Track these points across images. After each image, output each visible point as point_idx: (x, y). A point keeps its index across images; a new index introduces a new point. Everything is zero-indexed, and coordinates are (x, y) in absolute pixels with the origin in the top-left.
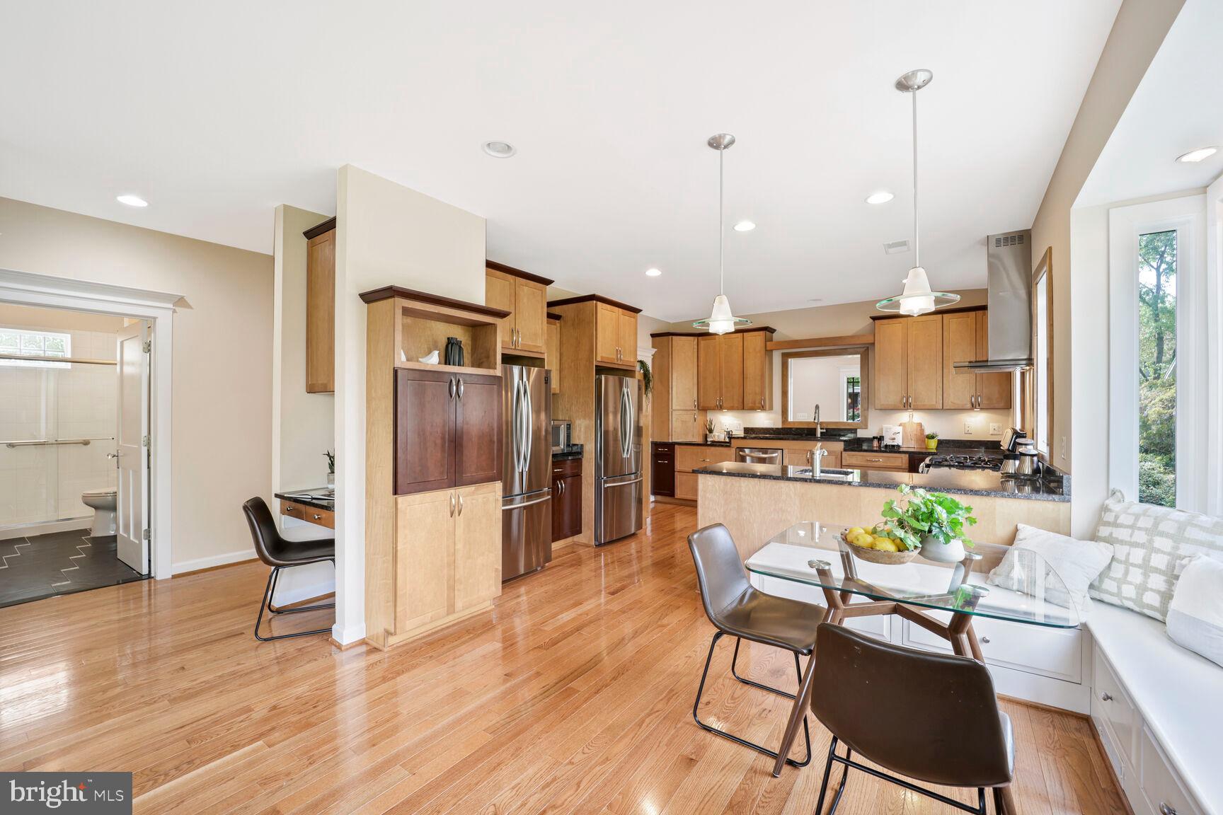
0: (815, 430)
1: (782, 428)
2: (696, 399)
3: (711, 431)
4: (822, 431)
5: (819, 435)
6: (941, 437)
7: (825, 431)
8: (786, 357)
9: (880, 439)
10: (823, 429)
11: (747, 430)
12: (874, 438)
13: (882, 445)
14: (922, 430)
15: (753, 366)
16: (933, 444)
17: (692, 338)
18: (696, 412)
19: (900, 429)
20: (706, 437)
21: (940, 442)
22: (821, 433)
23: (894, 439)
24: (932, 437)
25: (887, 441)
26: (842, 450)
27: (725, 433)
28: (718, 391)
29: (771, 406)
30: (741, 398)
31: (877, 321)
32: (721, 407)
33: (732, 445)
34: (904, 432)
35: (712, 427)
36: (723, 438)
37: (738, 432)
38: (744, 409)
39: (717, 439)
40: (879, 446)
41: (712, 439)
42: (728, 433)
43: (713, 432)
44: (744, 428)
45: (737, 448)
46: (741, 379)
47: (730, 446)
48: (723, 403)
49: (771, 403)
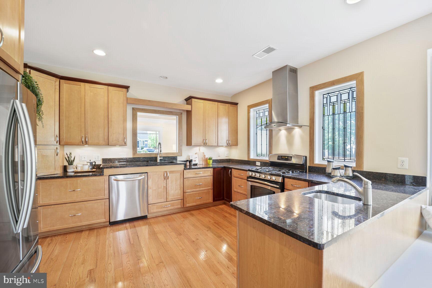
0: (156, 158)
1: (133, 158)
2: (58, 135)
3: (71, 163)
4: (161, 158)
5: (159, 161)
7: (162, 158)
8: (135, 111)
9: (190, 161)
11: (104, 160)
12: (187, 161)
14: (205, 156)
15: (115, 114)
16: (211, 162)
17: (54, 79)
18: (58, 146)
19: (196, 156)
20: (65, 168)
21: (213, 160)
22: (160, 159)
23: (195, 161)
24: (210, 159)
25: (193, 163)
26: (183, 169)
27: (89, 164)
28: (83, 130)
29: (124, 142)
30: (106, 137)
31: (193, 99)
32: (86, 143)
33: (104, 174)
34: (198, 157)
35: (72, 159)
36: (87, 168)
37: (99, 162)
38: (108, 145)
39: (79, 170)
40: (190, 165)
41: (72, 170)
42: (91, 163)
43: (74, 164)
44: (103, 159)
45: (109, 175)
46: (106, 122)
47: (103, 175)
48: (88, 140)
49: (124, 140)
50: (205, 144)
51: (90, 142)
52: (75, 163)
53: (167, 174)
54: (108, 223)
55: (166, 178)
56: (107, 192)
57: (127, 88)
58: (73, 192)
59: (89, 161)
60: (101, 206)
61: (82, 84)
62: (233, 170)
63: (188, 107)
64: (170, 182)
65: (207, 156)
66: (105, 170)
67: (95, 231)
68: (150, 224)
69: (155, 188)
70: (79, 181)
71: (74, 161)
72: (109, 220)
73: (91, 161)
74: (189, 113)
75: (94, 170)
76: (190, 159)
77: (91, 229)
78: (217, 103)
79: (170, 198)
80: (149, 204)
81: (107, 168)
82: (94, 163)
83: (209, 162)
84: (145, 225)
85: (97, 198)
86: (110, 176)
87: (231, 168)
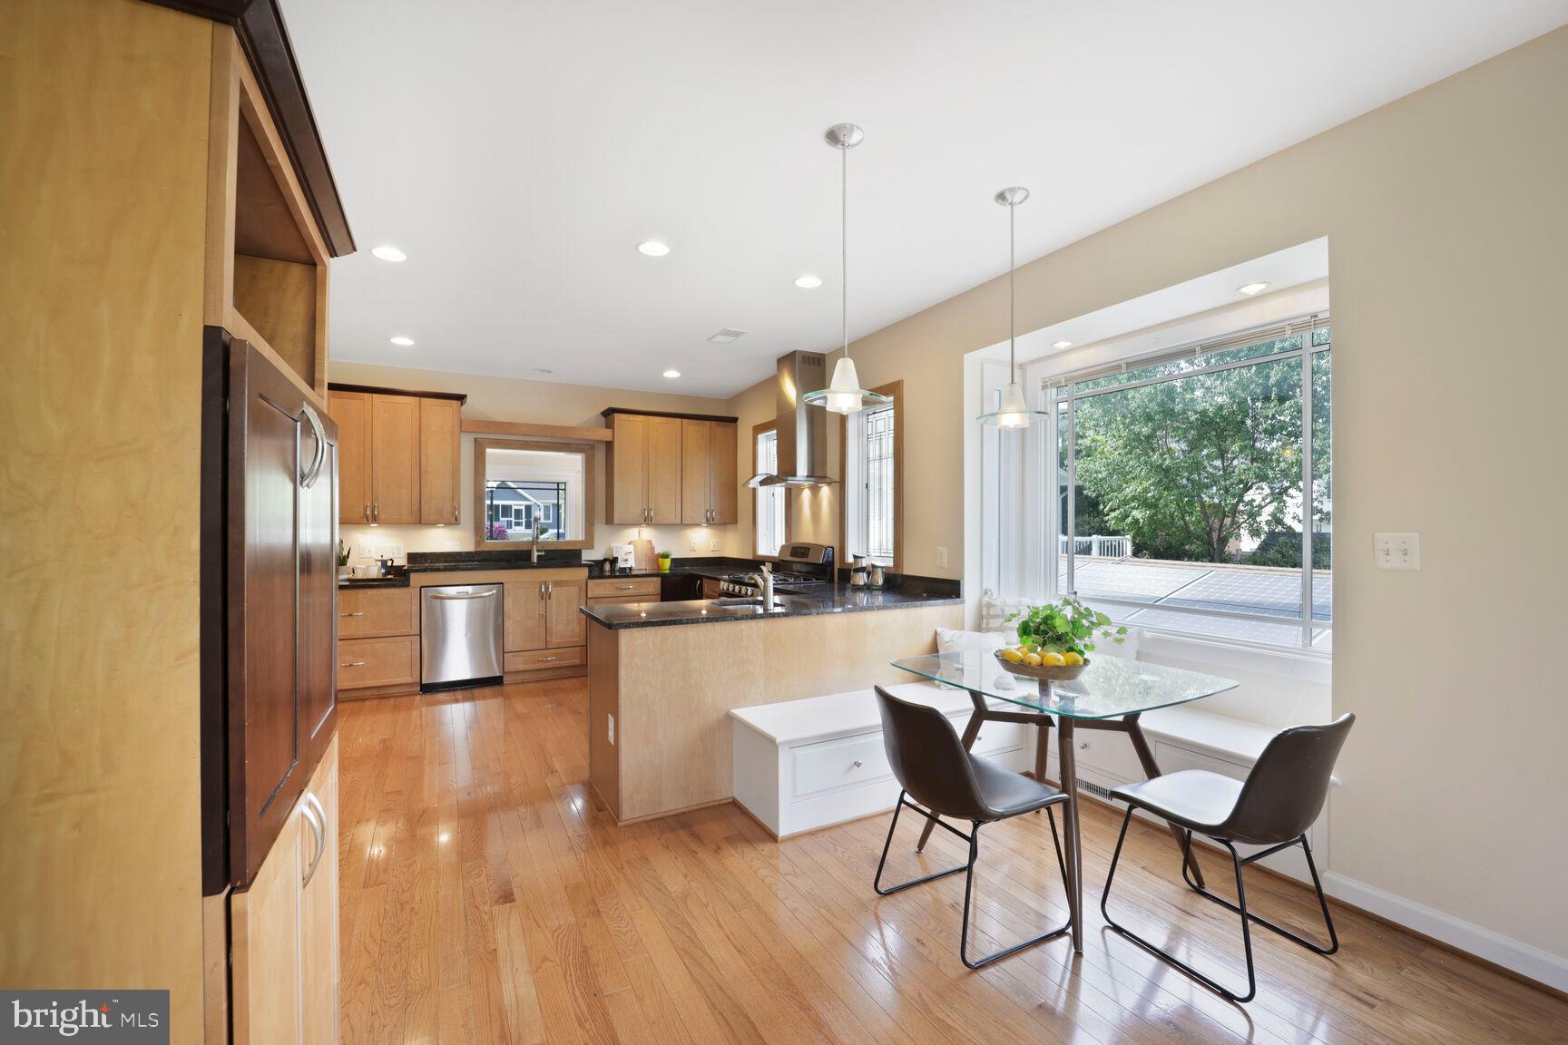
0: (529, 553)
1: (476, 553)
3: (342, 561)
5: (535, 560)
6: (674, 556)
7: (543, 553)
8: (480, 446)
9: (614, 561)
10: (541, 551)
11: (412, 557)
12: (605, 560)
13: (617, 568)
14: (652, 548)
15: (436, 459)
16: (667, 564)
19: (631, 548)
21: (674, 561)
22: (538, 556)
23: (626, 560)
24: (665, 556)
25: (621, 564)
26: (587, 578)
27: (380, 563)
28: (369, 492)
29: (454, 518)
30: (416, 508)
31: (616, 415)
32: (375, 519)
33: (411, 584)
34: (636, 552)
35: (345, 553)
36: (375, 572)
37: (401, 561)
38: (420, 523)
39: (359, 575)
40: (613, 570)
41: (346, 577)
42: (384, 563)
43: (348, 564)
44: (409, 554)
45: (422, 587)
46: (416, 473)
47: (409, 585)
48: (378, 512)
49: (453, 513)
50: (647, 521)
51: (382, 516)
52: (350, 563)
53: (547, 589)
54: (419, 689)
55: (545, 596)
56: (416, 621)
57: (461, 398)
58: (349, 619)
59: (380, 558)
60: (403, 651)
61: (366, 395)
62: (704, 580)
63: (605, 434)
64: (554, 606)
65: (658, 550)
66: (413, 576)
67: (392, 701)
68: (507, 697)
69: (519, 619)
70: (360, 596)
71: (348, 556)
72: (419, 680)
73: (385, 558)
74: (609, 445)
75: (389, 577)
76: (615, 556)
77: (381, 694)
78: (678, 421)
79: (554, 640)
80: (505, 650)
81: (417, 571)
82: (389, 563)
83: (662, 565)
84: (495, 696)
85: (397, 632)
86: (423, 589)
87: (701, 578)
